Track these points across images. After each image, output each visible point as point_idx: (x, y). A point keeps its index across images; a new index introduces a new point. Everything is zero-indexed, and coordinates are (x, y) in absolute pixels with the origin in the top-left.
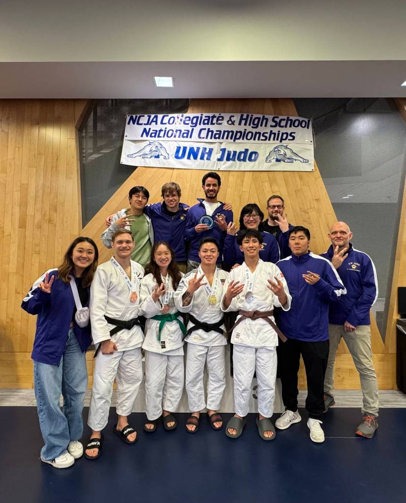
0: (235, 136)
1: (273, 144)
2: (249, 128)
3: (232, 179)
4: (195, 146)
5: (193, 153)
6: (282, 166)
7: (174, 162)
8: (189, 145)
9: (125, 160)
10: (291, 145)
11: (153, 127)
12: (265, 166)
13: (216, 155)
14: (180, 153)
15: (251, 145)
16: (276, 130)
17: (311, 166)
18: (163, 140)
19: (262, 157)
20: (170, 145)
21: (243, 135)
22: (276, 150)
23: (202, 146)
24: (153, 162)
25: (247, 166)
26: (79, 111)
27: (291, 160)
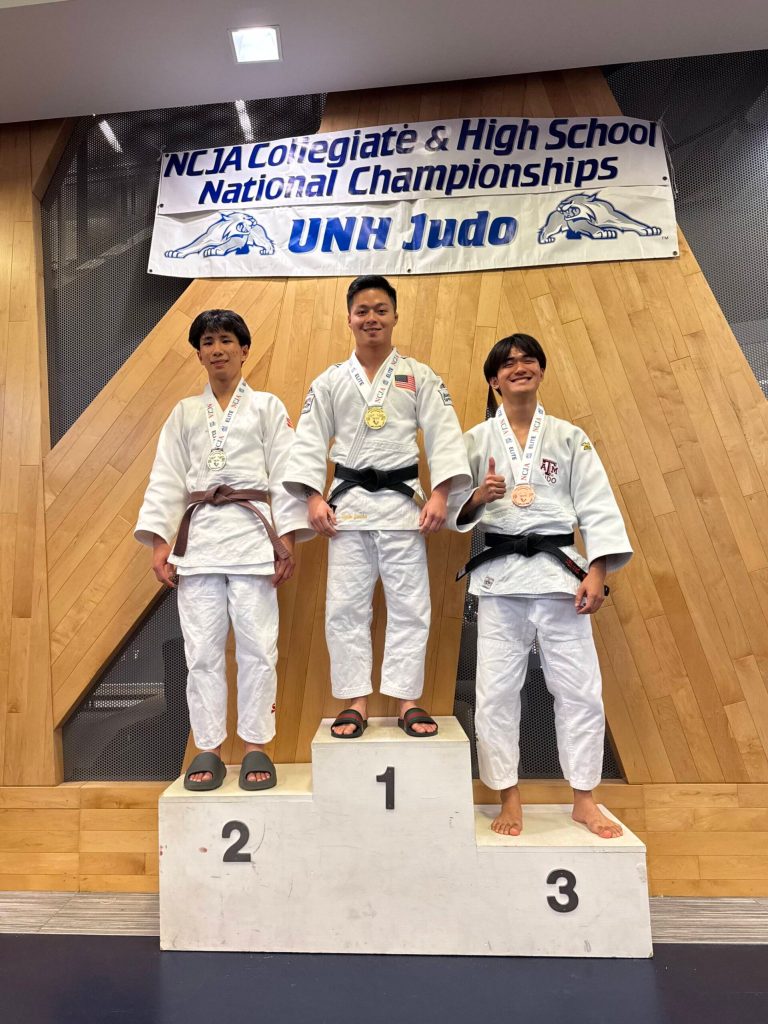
0: (448, 180)
1: (557, 193)
2: (487, 156)
3: (446, 293)
4: (342, 215)
5: (339, 235)
6: (587, 250)
7: (286, 262)
8: (324, 214)
9: (158, 266)
10: (608, 190)
11: (231, 176)
12: (539, 254)
13: (400, 235)
14: (305, 236)
15: (493, 202)
16: (560, 156)
17: (670, 241)
18: (256, 208)
19: (526, 231)
20: (275, 219)
21: (472, 176)
22: (567, 208)
23: (360, 213)
24: (232, 265)
25: (489, 256)
26: (43, 151)
27: (610, 232)
